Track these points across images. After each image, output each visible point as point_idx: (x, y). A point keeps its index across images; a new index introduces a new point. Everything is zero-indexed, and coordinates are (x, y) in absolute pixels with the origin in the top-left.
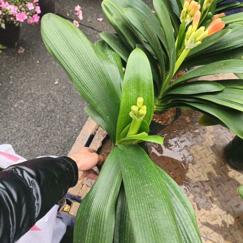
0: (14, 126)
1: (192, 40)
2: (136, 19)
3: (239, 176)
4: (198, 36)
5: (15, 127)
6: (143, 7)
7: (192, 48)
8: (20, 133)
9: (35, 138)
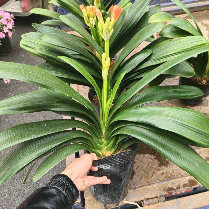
0: (4, 192)
1: (106, 31)
2: (55, 40)
3: (201, 108)
4: (108, 26)
5: (6, 192)
6: (54, 31)
7: (109, 38)
8: (14, 194)
9: (28, 190)
